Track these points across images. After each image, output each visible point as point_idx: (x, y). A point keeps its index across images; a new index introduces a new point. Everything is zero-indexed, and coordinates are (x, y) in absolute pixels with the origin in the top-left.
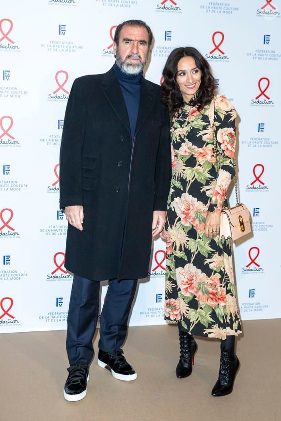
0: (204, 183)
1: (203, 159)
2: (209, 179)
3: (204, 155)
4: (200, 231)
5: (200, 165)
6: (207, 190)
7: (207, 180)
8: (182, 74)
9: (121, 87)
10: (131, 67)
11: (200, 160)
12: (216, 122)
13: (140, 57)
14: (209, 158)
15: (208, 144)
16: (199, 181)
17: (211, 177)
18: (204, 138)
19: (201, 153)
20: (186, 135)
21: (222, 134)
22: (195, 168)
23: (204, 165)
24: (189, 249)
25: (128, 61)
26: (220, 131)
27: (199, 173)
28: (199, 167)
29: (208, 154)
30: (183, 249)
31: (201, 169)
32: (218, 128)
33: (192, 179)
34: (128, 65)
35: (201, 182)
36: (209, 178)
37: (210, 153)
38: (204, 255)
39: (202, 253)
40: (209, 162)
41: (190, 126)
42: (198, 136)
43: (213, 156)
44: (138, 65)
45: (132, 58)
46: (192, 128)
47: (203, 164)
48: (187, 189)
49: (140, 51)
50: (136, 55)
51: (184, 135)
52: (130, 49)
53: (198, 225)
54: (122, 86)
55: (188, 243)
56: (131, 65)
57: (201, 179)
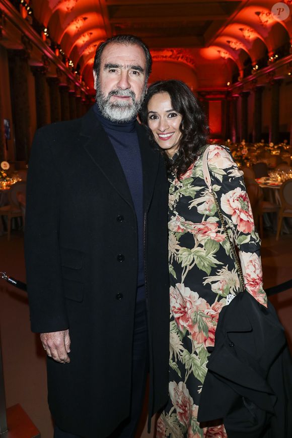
0: (208, 271)
1: (205, 238)
2: (216, 267)
3: (206, 232)
4: (198, 343)
5: (200, 246)
6: (213, 282)
7: (212, 268)
8: (153, 118)
9: (110, 138)
10: (117, 110)
11: (200, 238)
12: (215, 186)
13: (133, 93)
14: (213, 235)
15: (207, 217)
16: (200, 268)
17: (218, 263)
18: (200, 210)
19: (200, 230)
20: (175, 206)
21: (228, 201)
22: (193, 250)
23: (207, 245)
24: (183, 363)
25: (113, 100)
26: (224, 197)
27: (199, 257)
28: (199, 248)
29: (211, 230)
30: (176, 360)
31: (202, 251)
32: (219, 194)
33: (190, 265)
34: (113, 106)
35: (204, 270)
36: (216, 264)
37: (214, 228)
38: (198, 378)
39: (196, 376)
40: (214, 241)
41: (179, 194)
42: (190, 207)
43: (219, 232)
44: (129, 107)
45: (119, 95)
46: (181, 196)
47: (205, 244)
48: (183, 278)
49: (131, 84)
50: (126, 91)
51: (173, 207)
52: (116, 82)
53: (197, 334)
54: (111, 136)
55: (182, 354)
56: (117, 106)
57: (204, 266)
